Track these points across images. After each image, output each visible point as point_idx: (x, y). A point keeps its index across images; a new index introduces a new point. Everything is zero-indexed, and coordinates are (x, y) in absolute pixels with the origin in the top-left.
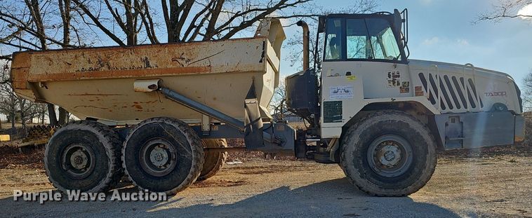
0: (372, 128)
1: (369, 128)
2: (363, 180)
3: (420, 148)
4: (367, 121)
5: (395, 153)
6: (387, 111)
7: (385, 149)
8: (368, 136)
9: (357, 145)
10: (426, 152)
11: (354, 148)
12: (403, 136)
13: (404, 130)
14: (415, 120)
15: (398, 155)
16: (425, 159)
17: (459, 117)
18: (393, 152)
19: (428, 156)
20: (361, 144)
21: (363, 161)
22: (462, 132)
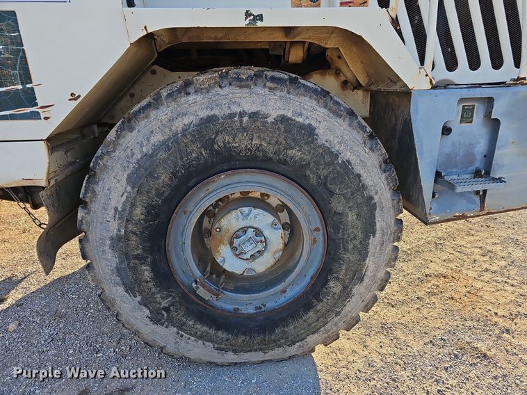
0: (173, 144)
1: (164, 145)
2: (159, 329)
3: (351, 217)
4: (153, 114)
5: (267, 233)
6: (233, 71)
7: (232, 221)
8: (164, 177)
9: (125, 216)
10: (370, 229)
11: (114, 227)
12: (294, 175)
13: (295, 153)
14: (337, 114)
15: (276, 238)
16: (363, 254)
17: (490, 101)
18: (258, 232)
19: (374, 242)
20: (139, 212)
21: (155, 269)
22: (489, 156)
